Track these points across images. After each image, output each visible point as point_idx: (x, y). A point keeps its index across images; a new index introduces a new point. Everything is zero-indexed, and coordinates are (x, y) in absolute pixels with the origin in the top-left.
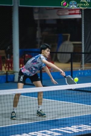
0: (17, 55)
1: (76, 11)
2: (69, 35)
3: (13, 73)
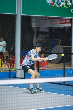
0: (19, 55)
1: (66, 21)
2: (60, 40)
3: (15, 70)
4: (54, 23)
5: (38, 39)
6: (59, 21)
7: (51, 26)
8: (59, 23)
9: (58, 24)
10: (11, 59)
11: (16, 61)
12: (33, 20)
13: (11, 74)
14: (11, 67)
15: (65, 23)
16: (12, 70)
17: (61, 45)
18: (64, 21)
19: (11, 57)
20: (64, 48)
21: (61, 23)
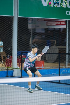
0: (16, 55)
1: (61, 22)
2: (56, 41)
3: (12, 69)
4: (49, 24)
5: (35, 40)
6: (54, 23)
7: (47, 27)
8: (55, 24)
9: (53, 25)
10: (8, 59)
11: (13, 60)
12: (30, 22)
13: (8, 73)
14: (8, 66)
15: (60, 25)
16: (9, 69)
17: (57, 45)
18: (59, 23)
19: (8, 57)
20: (59, 48)
21: (56, 25)
